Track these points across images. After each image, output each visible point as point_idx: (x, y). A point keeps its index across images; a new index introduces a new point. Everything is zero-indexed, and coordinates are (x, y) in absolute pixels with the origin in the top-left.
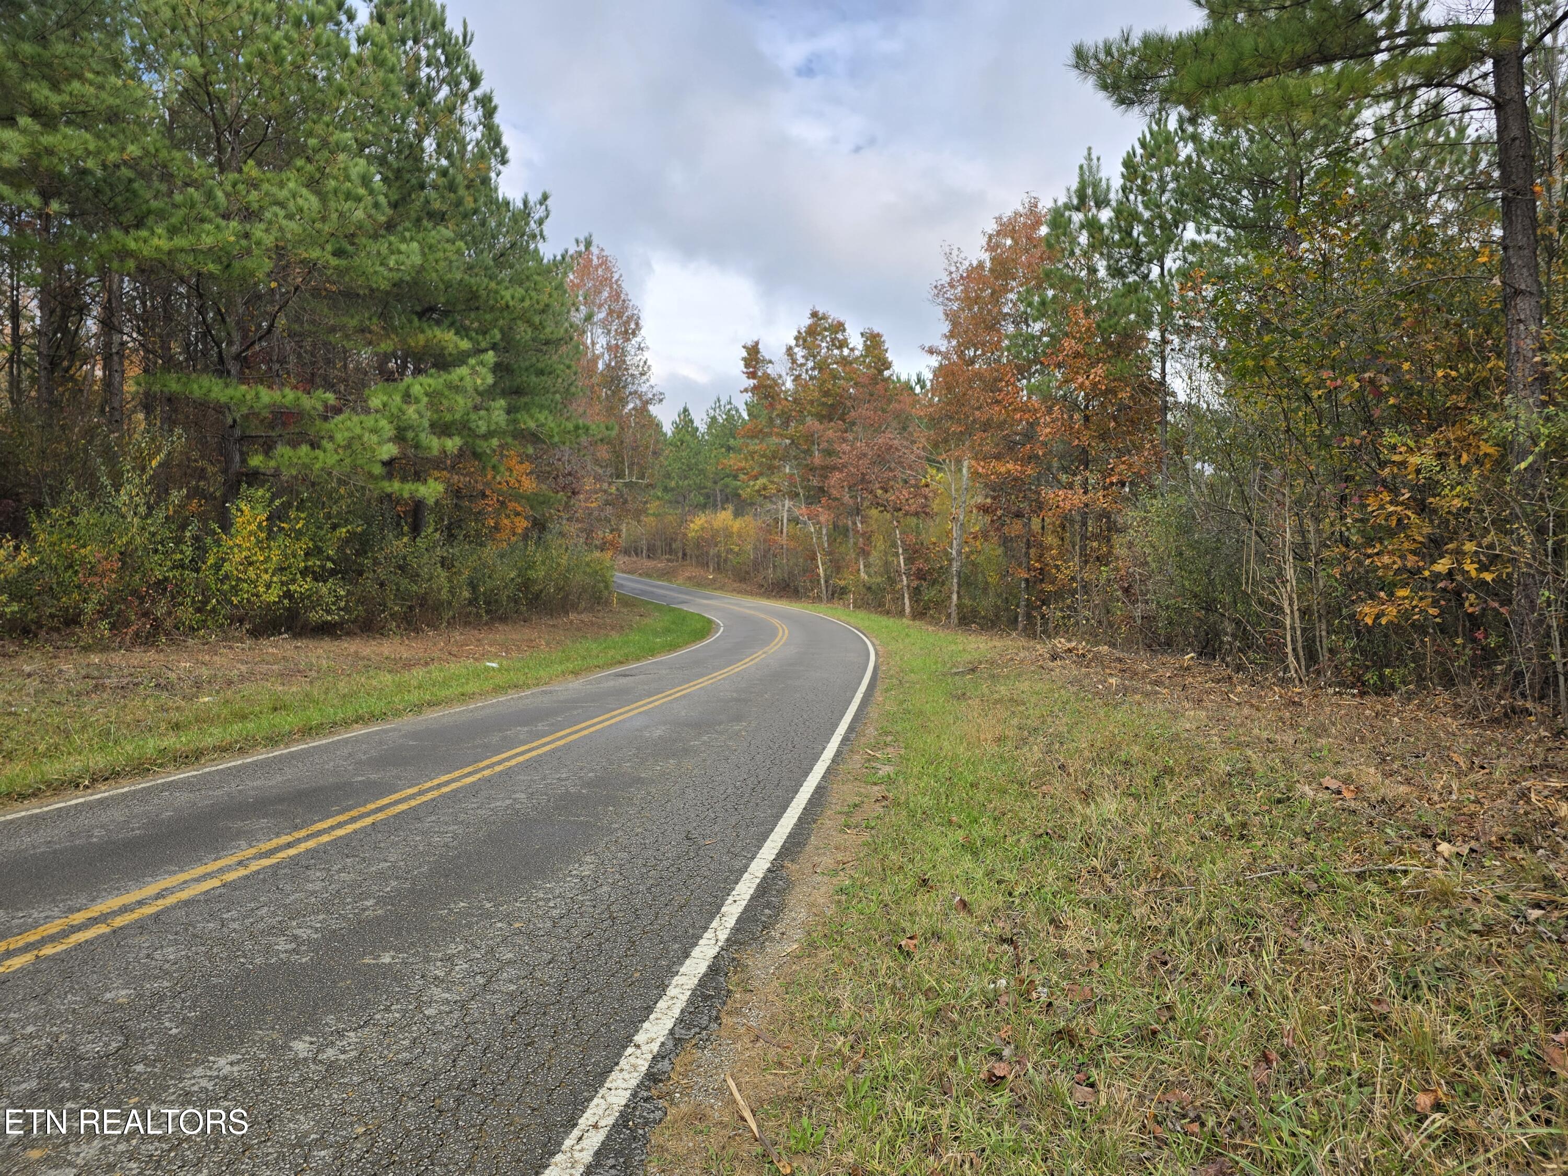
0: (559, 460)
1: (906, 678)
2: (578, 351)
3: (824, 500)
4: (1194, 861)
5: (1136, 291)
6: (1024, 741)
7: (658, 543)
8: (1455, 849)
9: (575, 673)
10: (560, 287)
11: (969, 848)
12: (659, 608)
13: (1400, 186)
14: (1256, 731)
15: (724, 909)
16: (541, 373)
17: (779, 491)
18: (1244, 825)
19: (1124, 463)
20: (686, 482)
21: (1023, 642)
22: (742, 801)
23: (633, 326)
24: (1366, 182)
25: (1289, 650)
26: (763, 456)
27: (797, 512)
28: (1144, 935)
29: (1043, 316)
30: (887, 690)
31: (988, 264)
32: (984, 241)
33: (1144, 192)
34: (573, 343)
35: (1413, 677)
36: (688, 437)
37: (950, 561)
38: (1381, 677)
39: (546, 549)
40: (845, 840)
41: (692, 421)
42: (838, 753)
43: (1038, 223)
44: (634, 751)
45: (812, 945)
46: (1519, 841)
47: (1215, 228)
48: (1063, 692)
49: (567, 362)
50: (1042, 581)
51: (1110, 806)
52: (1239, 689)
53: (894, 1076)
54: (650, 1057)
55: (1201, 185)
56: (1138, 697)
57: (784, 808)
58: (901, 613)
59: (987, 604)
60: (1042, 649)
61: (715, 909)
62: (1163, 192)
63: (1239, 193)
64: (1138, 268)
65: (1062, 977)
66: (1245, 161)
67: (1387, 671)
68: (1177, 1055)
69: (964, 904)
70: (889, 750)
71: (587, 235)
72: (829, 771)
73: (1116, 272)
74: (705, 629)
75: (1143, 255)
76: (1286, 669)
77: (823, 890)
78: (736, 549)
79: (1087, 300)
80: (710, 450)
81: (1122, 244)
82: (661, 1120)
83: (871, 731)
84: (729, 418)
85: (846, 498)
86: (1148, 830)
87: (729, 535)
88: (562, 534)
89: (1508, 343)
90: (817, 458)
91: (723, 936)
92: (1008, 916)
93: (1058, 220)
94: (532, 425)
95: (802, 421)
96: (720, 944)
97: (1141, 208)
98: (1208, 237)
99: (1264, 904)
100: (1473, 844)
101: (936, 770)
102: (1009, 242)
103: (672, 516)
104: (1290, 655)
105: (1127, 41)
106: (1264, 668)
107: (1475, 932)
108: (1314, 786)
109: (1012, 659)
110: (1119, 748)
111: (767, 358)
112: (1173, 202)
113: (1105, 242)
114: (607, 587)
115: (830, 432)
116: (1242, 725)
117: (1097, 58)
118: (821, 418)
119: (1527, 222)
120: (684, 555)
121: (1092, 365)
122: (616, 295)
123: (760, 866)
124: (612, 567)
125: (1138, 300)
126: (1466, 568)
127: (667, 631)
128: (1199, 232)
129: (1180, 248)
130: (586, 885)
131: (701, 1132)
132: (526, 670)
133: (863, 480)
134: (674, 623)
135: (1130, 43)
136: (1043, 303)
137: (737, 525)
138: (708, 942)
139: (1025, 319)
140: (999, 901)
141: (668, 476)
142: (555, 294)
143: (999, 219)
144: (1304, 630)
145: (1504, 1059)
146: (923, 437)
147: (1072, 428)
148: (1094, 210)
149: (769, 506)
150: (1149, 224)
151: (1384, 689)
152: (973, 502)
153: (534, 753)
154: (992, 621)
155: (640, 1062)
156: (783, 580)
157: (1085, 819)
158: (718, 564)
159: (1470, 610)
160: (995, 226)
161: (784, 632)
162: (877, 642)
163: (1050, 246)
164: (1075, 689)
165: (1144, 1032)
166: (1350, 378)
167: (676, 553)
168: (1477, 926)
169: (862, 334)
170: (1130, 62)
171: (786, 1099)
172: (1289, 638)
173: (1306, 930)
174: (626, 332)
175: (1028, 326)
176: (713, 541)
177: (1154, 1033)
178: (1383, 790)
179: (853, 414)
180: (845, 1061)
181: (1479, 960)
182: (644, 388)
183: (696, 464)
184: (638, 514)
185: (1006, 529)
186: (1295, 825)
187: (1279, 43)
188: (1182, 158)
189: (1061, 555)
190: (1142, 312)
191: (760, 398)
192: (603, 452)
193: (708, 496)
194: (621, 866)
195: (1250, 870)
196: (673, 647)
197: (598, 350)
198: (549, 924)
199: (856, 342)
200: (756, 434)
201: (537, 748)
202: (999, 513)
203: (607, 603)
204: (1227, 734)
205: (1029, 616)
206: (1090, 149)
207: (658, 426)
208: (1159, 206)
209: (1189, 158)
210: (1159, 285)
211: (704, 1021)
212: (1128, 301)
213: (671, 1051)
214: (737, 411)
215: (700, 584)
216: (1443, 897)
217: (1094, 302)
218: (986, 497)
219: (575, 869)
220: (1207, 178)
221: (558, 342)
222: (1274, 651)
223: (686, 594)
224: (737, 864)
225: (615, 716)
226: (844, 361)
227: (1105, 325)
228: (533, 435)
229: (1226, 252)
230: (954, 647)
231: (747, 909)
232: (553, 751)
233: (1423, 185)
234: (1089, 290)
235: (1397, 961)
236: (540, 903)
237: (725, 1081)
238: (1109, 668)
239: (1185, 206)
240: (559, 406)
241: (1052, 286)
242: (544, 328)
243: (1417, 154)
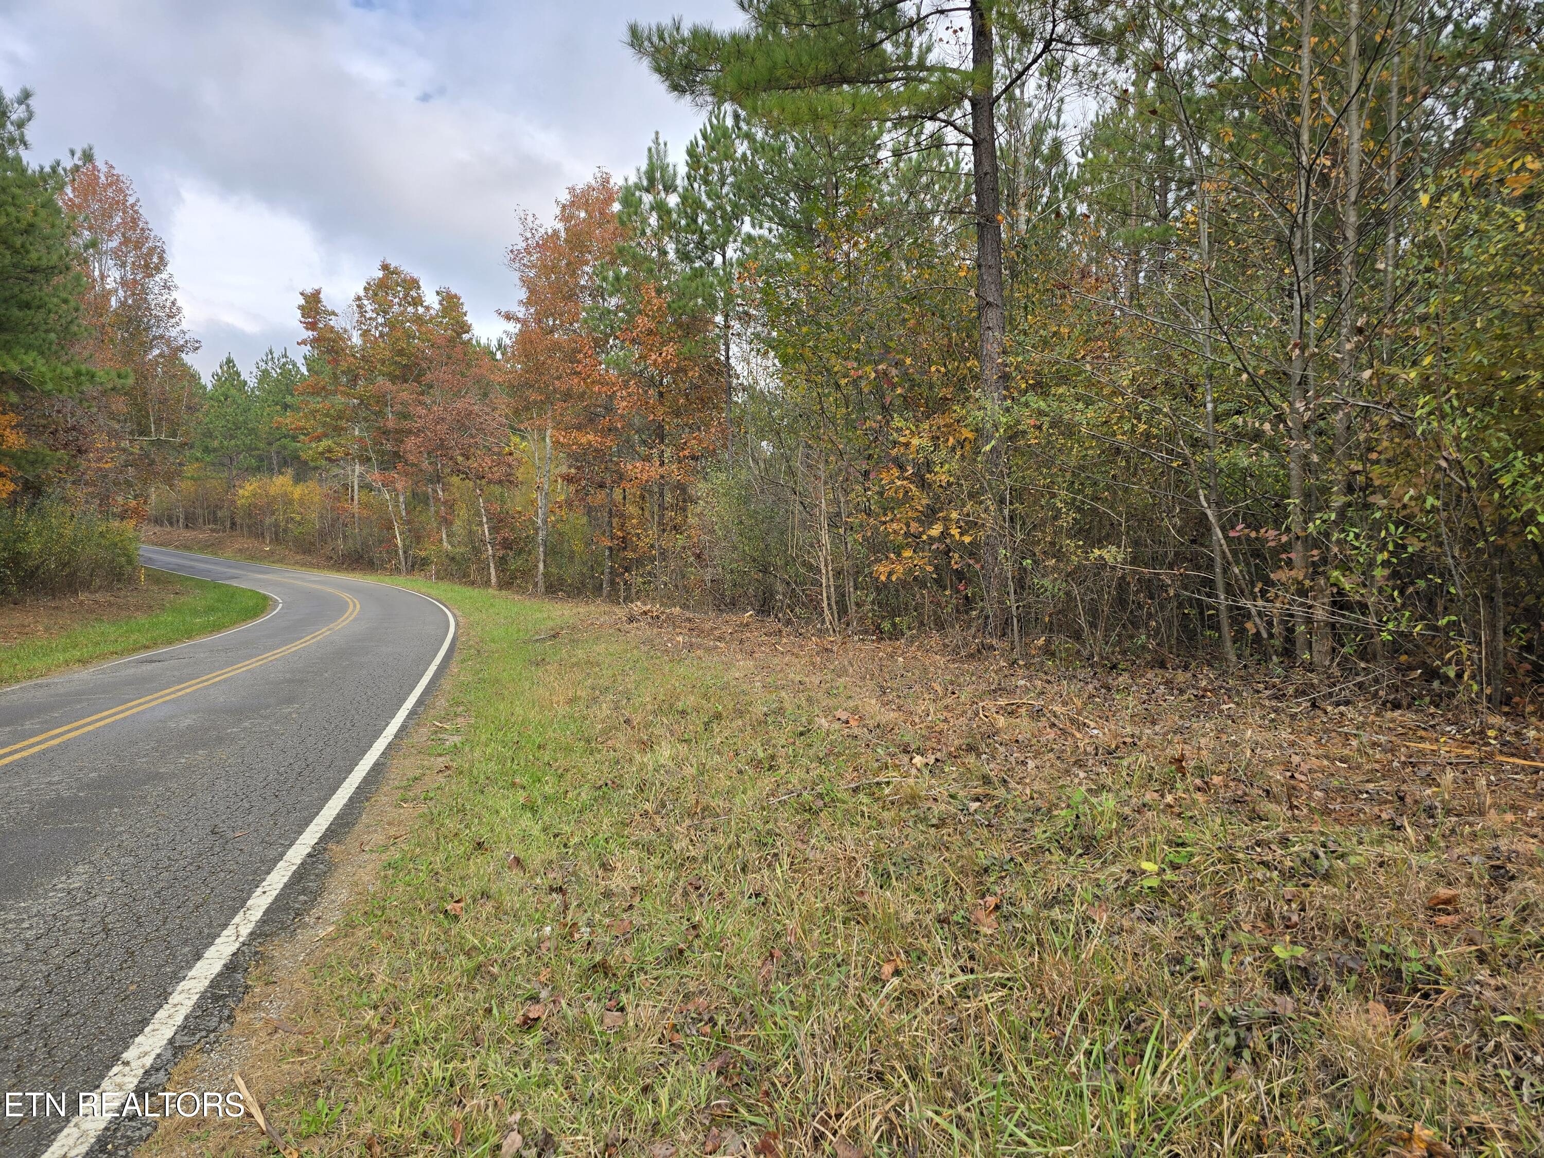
0: (59, 412)
1: (486, 648)
2: (82, 284)
3: (400, 466)
4: (730, 793)
5: (701, 276)
6: (595, 699)
7: (199, 511)
8: (925, 761)
9: (83, 662)
10: (49, 204)
11: (531, 807)
12: (201, 585)
13: (912, 206)
14: (792, 676)
15: (249, 903)
16: (28, 306)
17: (348, 454)
18: (773, 757)
19: (695, 438)
20: (233, 442)
21: (606, 607)
22: (286, 787)
23: (155, 260)
24: (888, 199)
25: (825, 605)
26: (327, 415)
27: (369, 478)
28: (682, 865)
29: (618, 291)
30: (463, 661)
31: (563, 234)
32: (558, 211)
33: (706, 182)
34: (72, 274)
35: (916, 624)
36: (233, 392)
37: (537, 530)
38: (894, 625)
39: (43, 517)
40: (400, 814)
41: (238, 374)
42: (403, 728)
43: (609, 200)
44: (152, 744)
45: (351, 925)
46: (971, 748)
47: (766, 225)
48: (635, 652)
49: (64, 295)
50: (625, 549)
51: (665, 753)
52: (784, 640)
53: (425, 1040)
54: (142, 1071)
55: (756, 183)
56: (700, 652)
57: (334, 790)
58: (487, 583)
59: (572, 573)
60: (621, 612)
61: (240, 903)
62: (723, 184)
63: (788, 195)
64: (703, 254)
65: (605, 914)
66: (790, 166)
67: (897, 620)
68: (699, 968)
69: (517, 860)
70: (459, 720)
71: (86, 146)
72: (390, 746)
73: (684, 256)
74: (261, 604)
75: (707, 242)
76: (823, 622)
77: (370, 867)
78: (298, 518)
79: (657, 279)
80: (262, 408)
81: (687, 229)
82: (148, 1136)
83: (442, 703)
84: (285, 373)
85: (425, 465)
86: (694, 771)
87: (290, 502)
88: (65, 500)
89: (982, 346)
90: (391, 422)
91: (245, 931)
92: (561, 867)
93: (629, 198)
94: (15, 368)
95: (371, 381)
96: (241, 939)
97: (704, 197)
98: (761, 232)
99: (780, 824)
100: (938, 755)
101: (505, 735)
102: (583, 214)
103: (215, 482)
104: (826, 609)
105: (678, 29)
106: (808, 621)
107: (933, 826)
108: (830, 718)
109: (592, 624)
110: (678, 699)
111: (329, 308)
112: (731, 196)
113: (673, 225)
114: (130, 562)
115: (405, 393)
116: (781, 670)
117: (650, 40)
118: (393, 379)
119: (995, 245)
120: (233, 524)
121: (663, 344)
122: (134, 221)
123: (297, 854)
124: (137, 539)
125: (703, 285)
126: (953, 532)
127: (211, 610)
128: (753, 226)
129: (739, 239)
130: (74, 898)
131: (198, 1138)
132: (15, 660)
133: (442, 446)
134: (219, 600)
135: (681, 31)
136: (617, 278)
137: (297, 492)
138: (227, 940)
139: (598, 293)
140: (553, 854)
141: (209, 434)
142: (43, 213)
143: (572, 190)
144: (836, 587)
145: (946, 926)
146: (503, 403)
147: (647, 403)
148: (663, 194)
149: (335, 471)
150: (711, 213)
151: (896, 634)
152: (557, 471)
153: (17, 756)
154: (578, 588)
155: (127, 1079)
156: (356, 551)
157: (642, 767)
158: (276, 534)
159: (955, 567)
160: (568, 197)
161: (354, 609)
162: (458, 613)
163: (622, 223)
164: (646, 649)
165: (673, 953)
166: (868, 369)
167: (223, 523)
168: (934, 821)
169: (438, 293)
170: (681, 50)
171: (303, 1085)
172: (825, 595)
173: (813, 841)
174: (147, 266)
175: (604, 300)
176: (269, 508)
177: (681, 952)
178: (878, 718)
179: (429, 375)
180: (372, 1034)
181: (935, 847)
182: (173, 333)
183: (245, 422)
184: (169, 479)
185: (589, 499)
186: (811, 752)
187: (805, 59)
188: (738, 155)
189: (641, 524)
190: (707, 297)
191: (323, 353)
192: (120, 405)
193: (261, 459)
194: (123, 872)
195: (773, 795)
196: (217, 627)
197: (110, 284)
198: (20, 948)
199: (432, 300)
200: (317, 391)
201: (21, 750)
202: (583, 483)
203: (131, 580)
204: (769, 680)
205: (612, 583)
206: (657, 133)
207: (194, 378)
208: (719, 198)
209: (744, 154)
210: (721, 272)
211: (215, 1021)
212: (694, 285)
213: (168, 1061)
214: (294, 365)
215: (254, 557)
216: (913, 800)
217: (665, 283)
218: (570, 467)
219: (61, 882)
220: (760, 178)
221: (51, 271)
222: (814, 605)
223: (236, 568)
224: (271, 853)
225: (132, 708)
226: (418, 319)
227: (674, 306)
228: (17, 379)
229: (777, 248)
230: (539, 615)
231: (277, 899)
232: (44, 752)
233: (929, 205)
234: (660, 271)
235: (877, 857)
236: (10, 926)
237: (232, 1080)
238: (680, 627)
239: (742, 201)
240: (54, 347)
241: (625, 264)
242: (27, 252)
243: (924, 180)
